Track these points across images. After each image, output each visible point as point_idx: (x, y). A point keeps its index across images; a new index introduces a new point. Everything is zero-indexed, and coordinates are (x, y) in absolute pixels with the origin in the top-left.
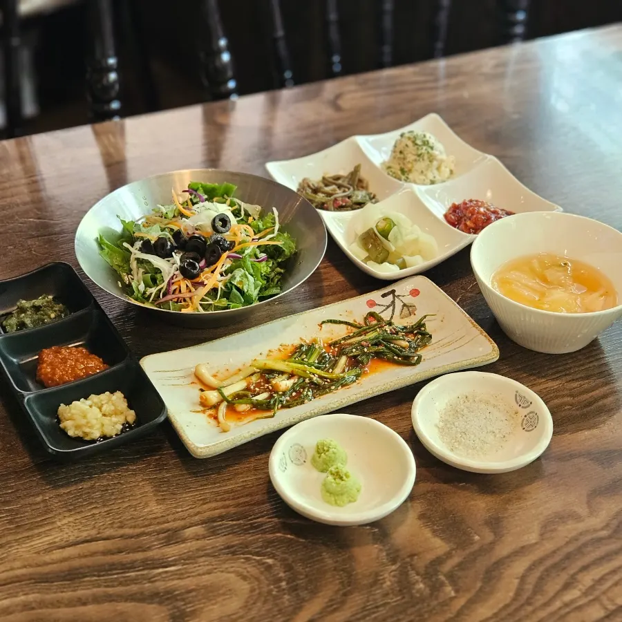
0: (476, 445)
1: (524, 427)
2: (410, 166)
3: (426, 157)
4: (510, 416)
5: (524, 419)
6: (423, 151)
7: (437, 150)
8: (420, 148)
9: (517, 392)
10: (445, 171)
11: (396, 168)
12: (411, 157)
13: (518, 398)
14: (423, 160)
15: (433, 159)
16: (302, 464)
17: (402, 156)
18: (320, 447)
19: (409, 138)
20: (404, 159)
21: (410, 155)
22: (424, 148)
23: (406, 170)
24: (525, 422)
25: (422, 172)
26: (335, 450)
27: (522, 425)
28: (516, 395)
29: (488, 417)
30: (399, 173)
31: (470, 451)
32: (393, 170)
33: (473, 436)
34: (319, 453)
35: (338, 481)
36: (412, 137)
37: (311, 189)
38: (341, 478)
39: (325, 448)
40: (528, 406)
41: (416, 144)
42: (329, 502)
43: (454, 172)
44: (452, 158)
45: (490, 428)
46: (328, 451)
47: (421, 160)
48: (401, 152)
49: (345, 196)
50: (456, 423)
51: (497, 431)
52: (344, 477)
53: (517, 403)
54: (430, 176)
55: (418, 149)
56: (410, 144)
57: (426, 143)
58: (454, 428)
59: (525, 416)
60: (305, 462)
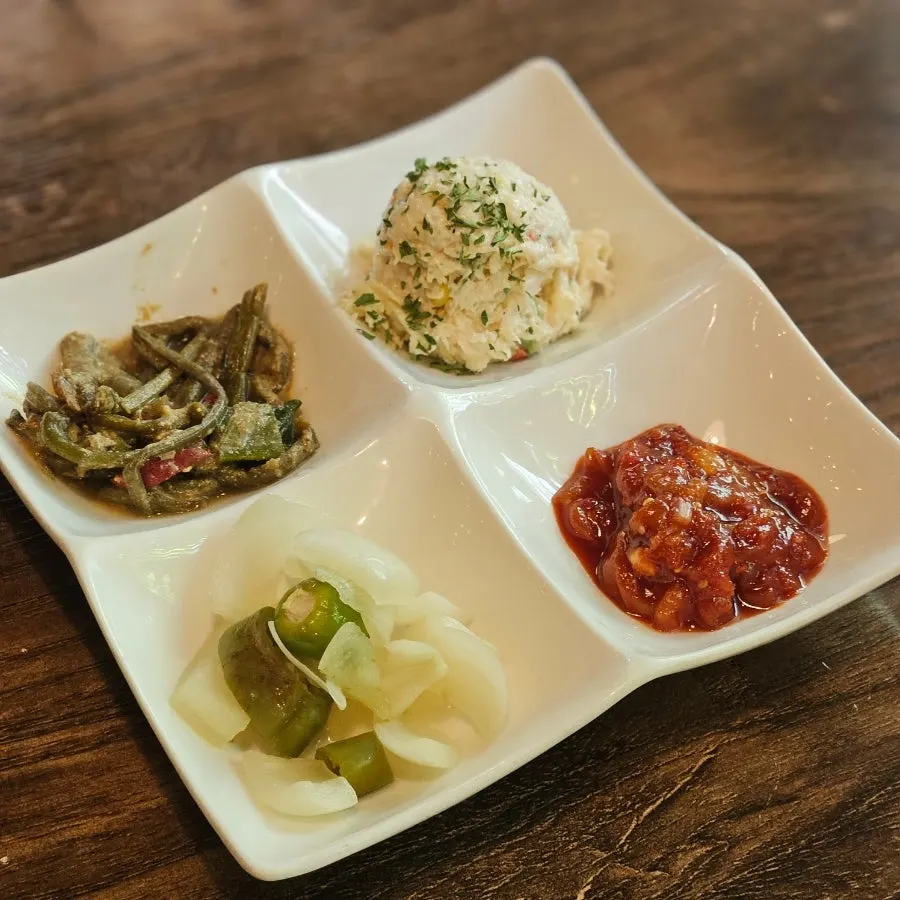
2: (438, 295)
3: (495, 266)
6: (485, 248)
7: (535, 239)
8: (474, 237)
10: (573, 295)
11: (391, 301)
12: (441, 268)
14: (487, 272)
15: (523, 269)
17: (410, 260)
19: (437, 197)
20: (420, 269)
21: (437, 260)
22: (489, 234)
23: (426, 307)
25: (484, 317)
30: (402, 317)
32: (378, 308)
36: (446, 190)
37: (69, 411)
41: (460, 223)
43: (608, 287)
44: (599, 238)
47: (479, 274)
48: (405, 249)
49: (194, 440)
54: (514, 329)
55: (465, 240)
56: (437, 217)
57: (495, 215)
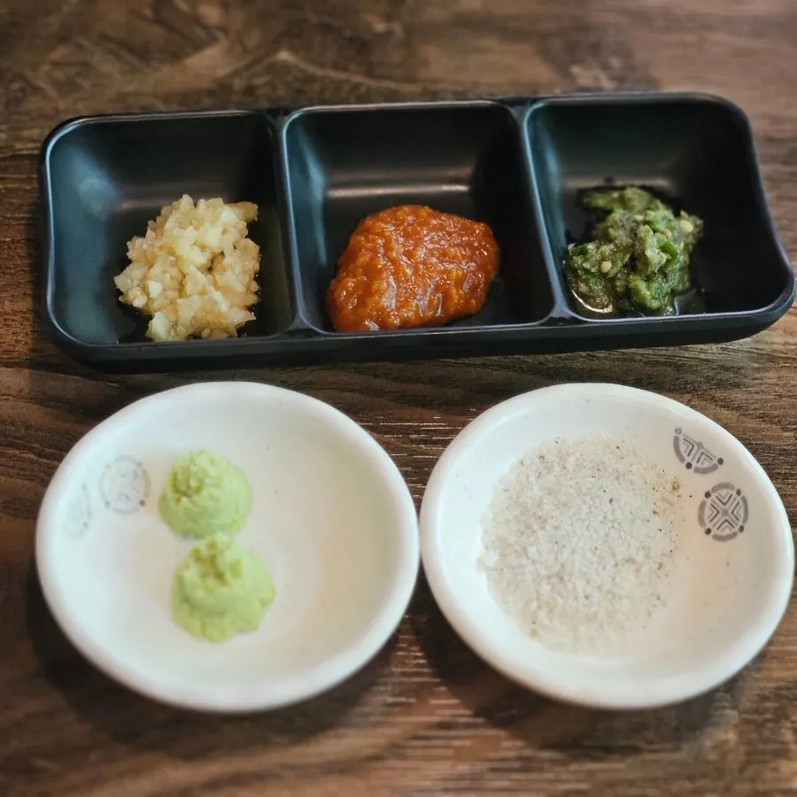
0: (594, 608)
1: (709, 525)
4: (663, 499)
5: (703, 505)
9: (678, 431)
13: (683, 448)
16: (136, 510)
18: (179, 477)
24: (707, 512)
26: (216, 492)
27: (701, 520)
28: (676, 440)
29: (610, 517)
31: (582, 628)
33: (580, 584)
34: (176, 489)
35: (211, 581)
38: (220, 576)
39: (193, 483)
40: (714, 468)
42: (187, 628)
45: (621, 552)
46: (198, 490)
50: (532, 551)
51: (640, 558)
52: (228, 577)
53: (682, 459)
58: (530, 567)
59: (708, 495)
60: (142, 503)
